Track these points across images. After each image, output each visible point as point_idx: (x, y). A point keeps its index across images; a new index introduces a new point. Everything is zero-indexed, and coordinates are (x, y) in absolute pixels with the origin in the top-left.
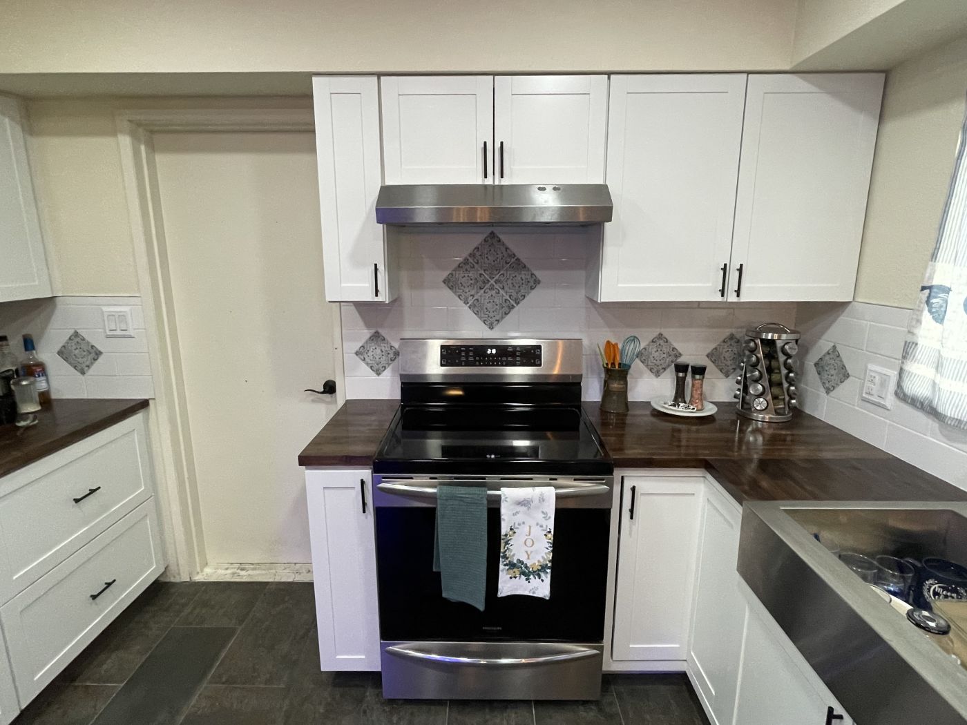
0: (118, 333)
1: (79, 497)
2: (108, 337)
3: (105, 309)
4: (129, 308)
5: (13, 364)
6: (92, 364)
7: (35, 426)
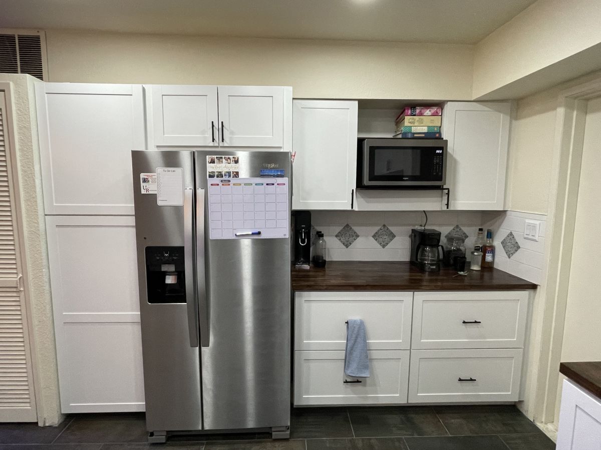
0: (530, 237)
1: (466, 321)
2: (525, 238)
3: (527, 221)
4: (539, 222)
5: (481, 243)
6: (514, 253)
7: (466, 276)
